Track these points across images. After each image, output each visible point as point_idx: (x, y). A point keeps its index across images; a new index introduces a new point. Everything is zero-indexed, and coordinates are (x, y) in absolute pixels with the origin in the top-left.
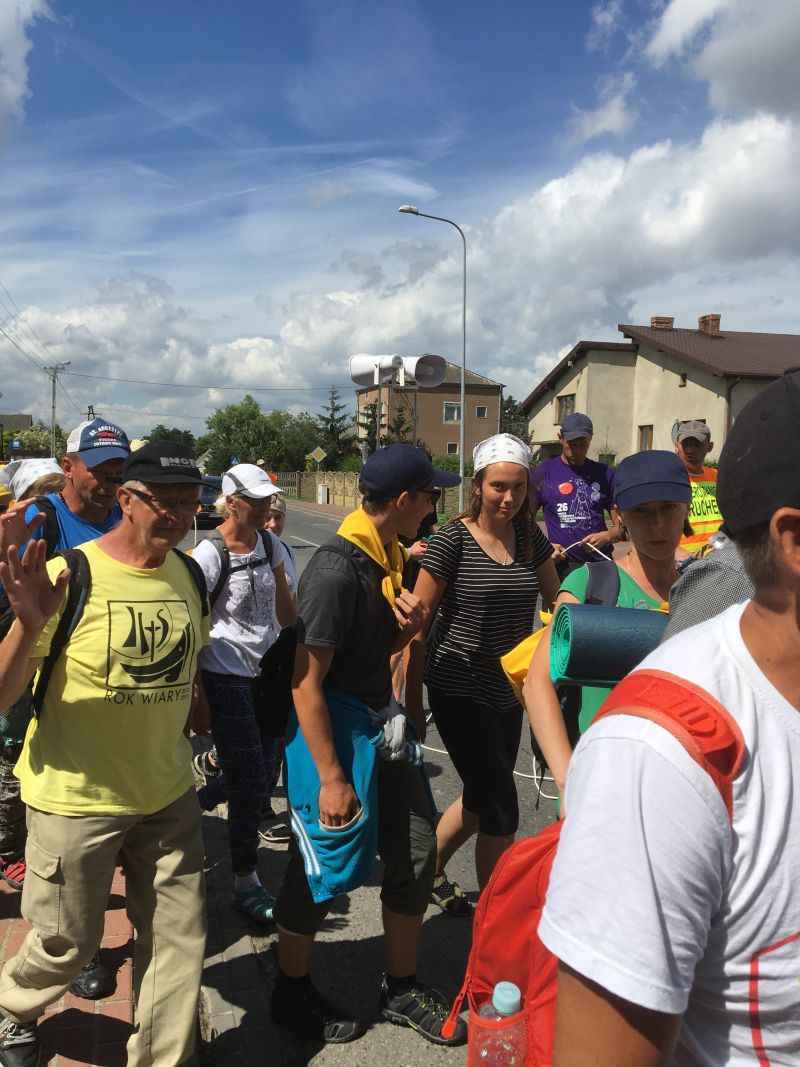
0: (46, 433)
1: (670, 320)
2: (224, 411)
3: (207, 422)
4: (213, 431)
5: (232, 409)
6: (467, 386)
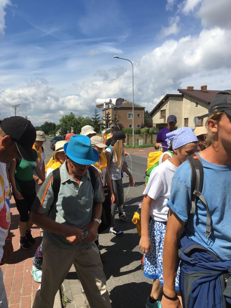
1: (193, 87)
2: (64, 117)
3: (60, 120)
4: (61, 123)
5: (67, 116)
6: (134, 108)
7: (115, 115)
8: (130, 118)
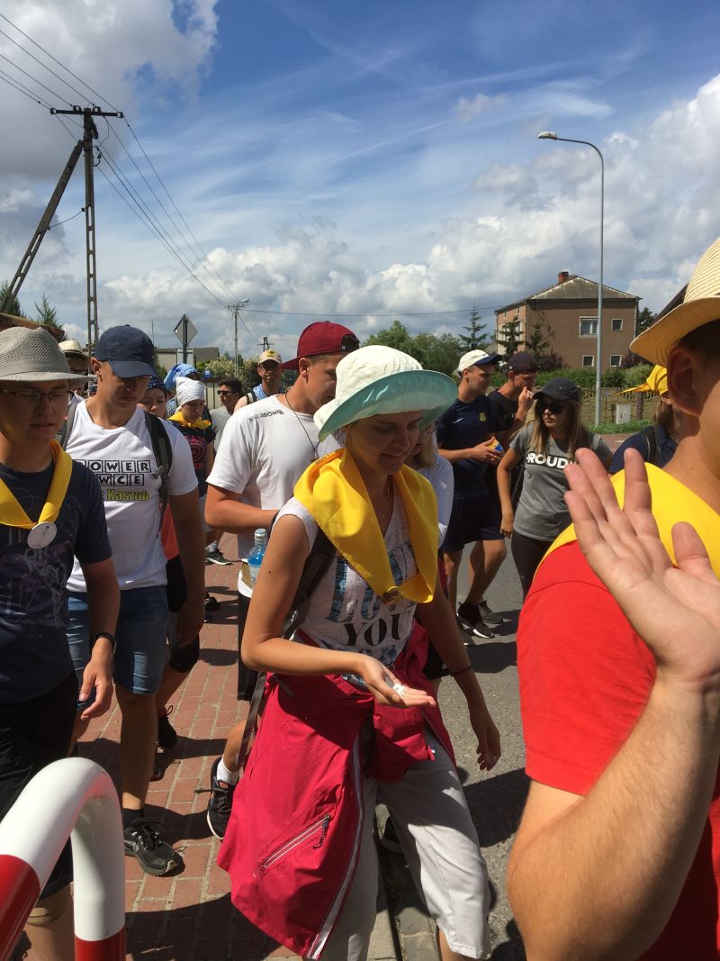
0: (231, 363)
2: (376, 336)
5: (384, 333)
6: (604, 301)
7: (538, 327)
8: (585, 336)
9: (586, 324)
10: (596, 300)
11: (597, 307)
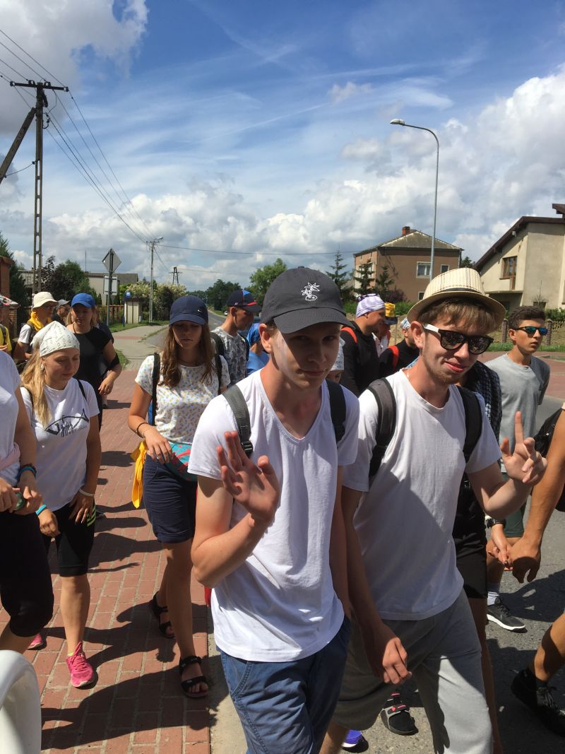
0: (147, 286)
2: (262, 269)
4: (255, 284)
5: (268, 268)
6: (436, 250)
7: (385, 268)
9: (421, 267)
10: (430, 250)
11: (430, 255)
